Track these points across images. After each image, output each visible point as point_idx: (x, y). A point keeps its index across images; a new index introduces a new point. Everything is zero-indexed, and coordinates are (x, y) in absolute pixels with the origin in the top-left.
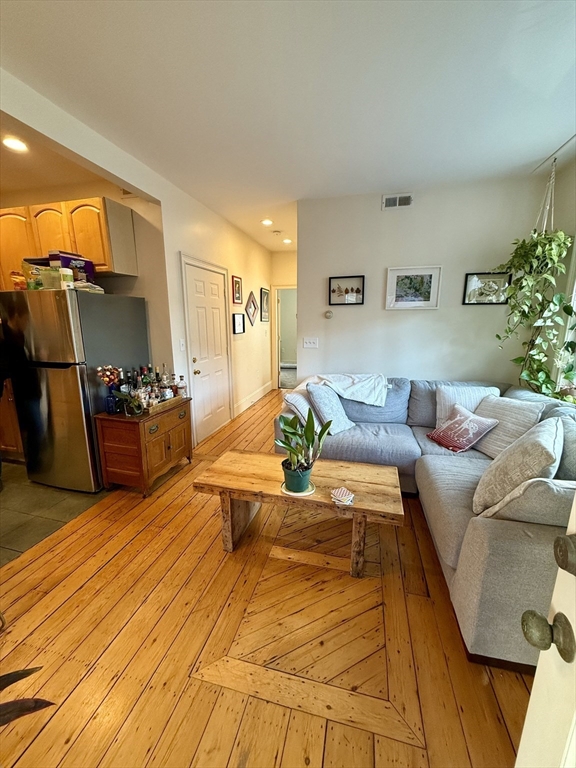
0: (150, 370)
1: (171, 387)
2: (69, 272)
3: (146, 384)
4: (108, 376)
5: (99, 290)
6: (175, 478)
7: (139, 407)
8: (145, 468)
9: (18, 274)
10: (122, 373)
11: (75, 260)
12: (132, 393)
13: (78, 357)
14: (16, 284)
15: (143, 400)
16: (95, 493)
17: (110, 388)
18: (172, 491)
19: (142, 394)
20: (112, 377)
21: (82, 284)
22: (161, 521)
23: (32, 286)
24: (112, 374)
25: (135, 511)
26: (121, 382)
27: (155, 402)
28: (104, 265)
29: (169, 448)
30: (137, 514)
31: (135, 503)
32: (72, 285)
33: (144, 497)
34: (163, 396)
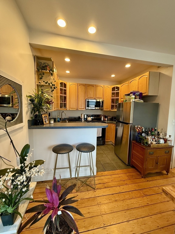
0: (155, 130)
1: (164, 139)
2: (134, 96)
3: (152, 135)
4: (138, 129)
5: (142, 101)
6: (158, 177)
7: (147, 143)
8: (144, 166)
9: (123, 99)
10: (144, 129)
11: (137, 93)
12: (146, 137)
13: (131, 122)
14: (122, 101)
15: (149, 141)
16: (127, 165)
17: (138, 133)
18: (155, 182)
19: (150, 138)
20: (140, 130)
21: (137, 100)
22: (146, 192)
23: (125, 101)
24: (140, 129)
25: (137, 181)
26: (143, 132)
27: (154, 143)
28: (146, 93)
29: (157, 163)
30: (137, 182)
31: (138, 177)
32: (134, 100)
33: (142, 177)
34: (159, 141)
